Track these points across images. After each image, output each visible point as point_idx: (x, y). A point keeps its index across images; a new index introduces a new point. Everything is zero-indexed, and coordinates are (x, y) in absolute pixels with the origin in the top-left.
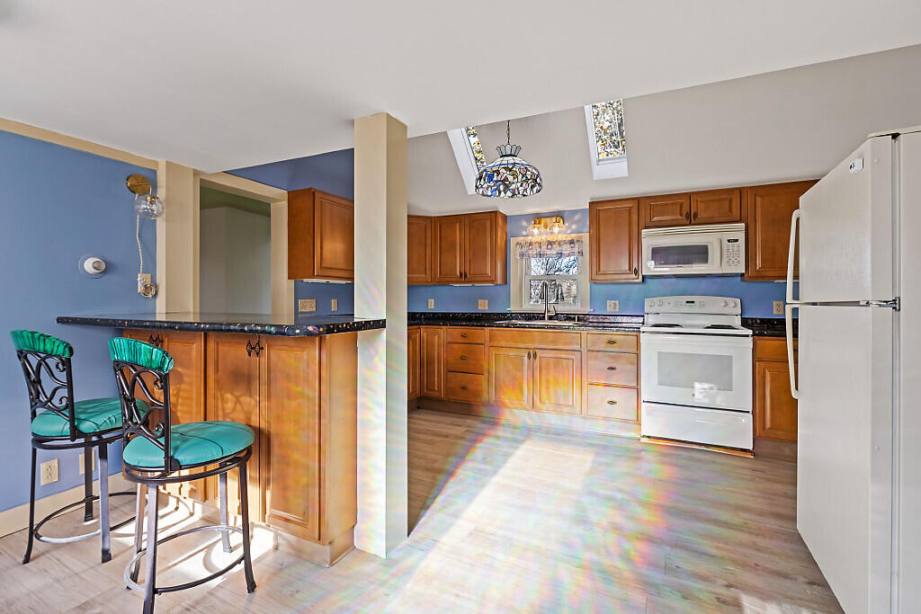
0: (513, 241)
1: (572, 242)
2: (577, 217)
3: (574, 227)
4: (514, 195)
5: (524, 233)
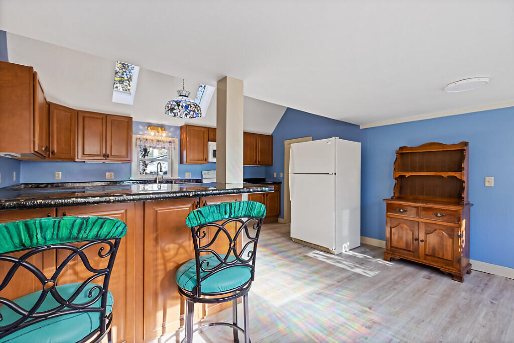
0: (134, 137)
1: (170, 142)
2: (172, 129)
3: (170, 134)
4: (175, 116)
5: (141, 133)
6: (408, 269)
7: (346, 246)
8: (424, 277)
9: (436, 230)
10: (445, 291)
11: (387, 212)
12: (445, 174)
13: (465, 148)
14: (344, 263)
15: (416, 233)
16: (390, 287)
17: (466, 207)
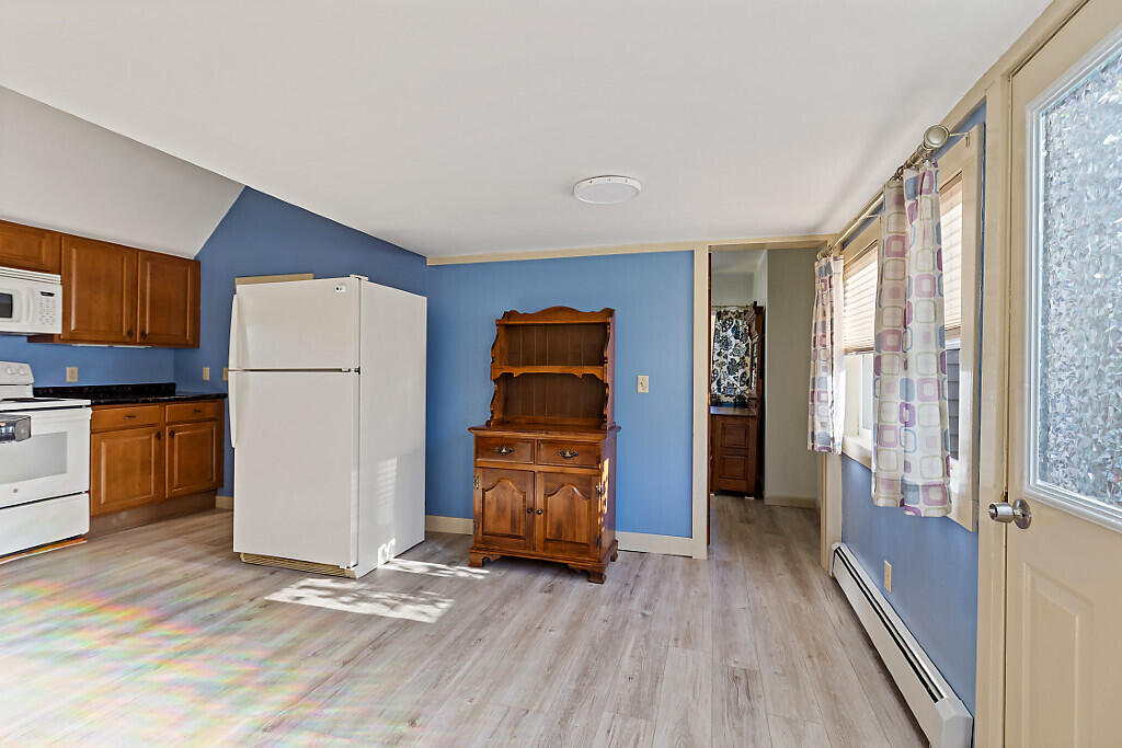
6: (515, 577)
7: (387, 551)
8: (541, 591)
9: (563, 486)
10: (574, 613)
11: (477, 457)
12: (578, 371)
13: (610, 320)
14: (377, 596)
15: (530, 498)
16: (471, 639)
17: (609, 435)
